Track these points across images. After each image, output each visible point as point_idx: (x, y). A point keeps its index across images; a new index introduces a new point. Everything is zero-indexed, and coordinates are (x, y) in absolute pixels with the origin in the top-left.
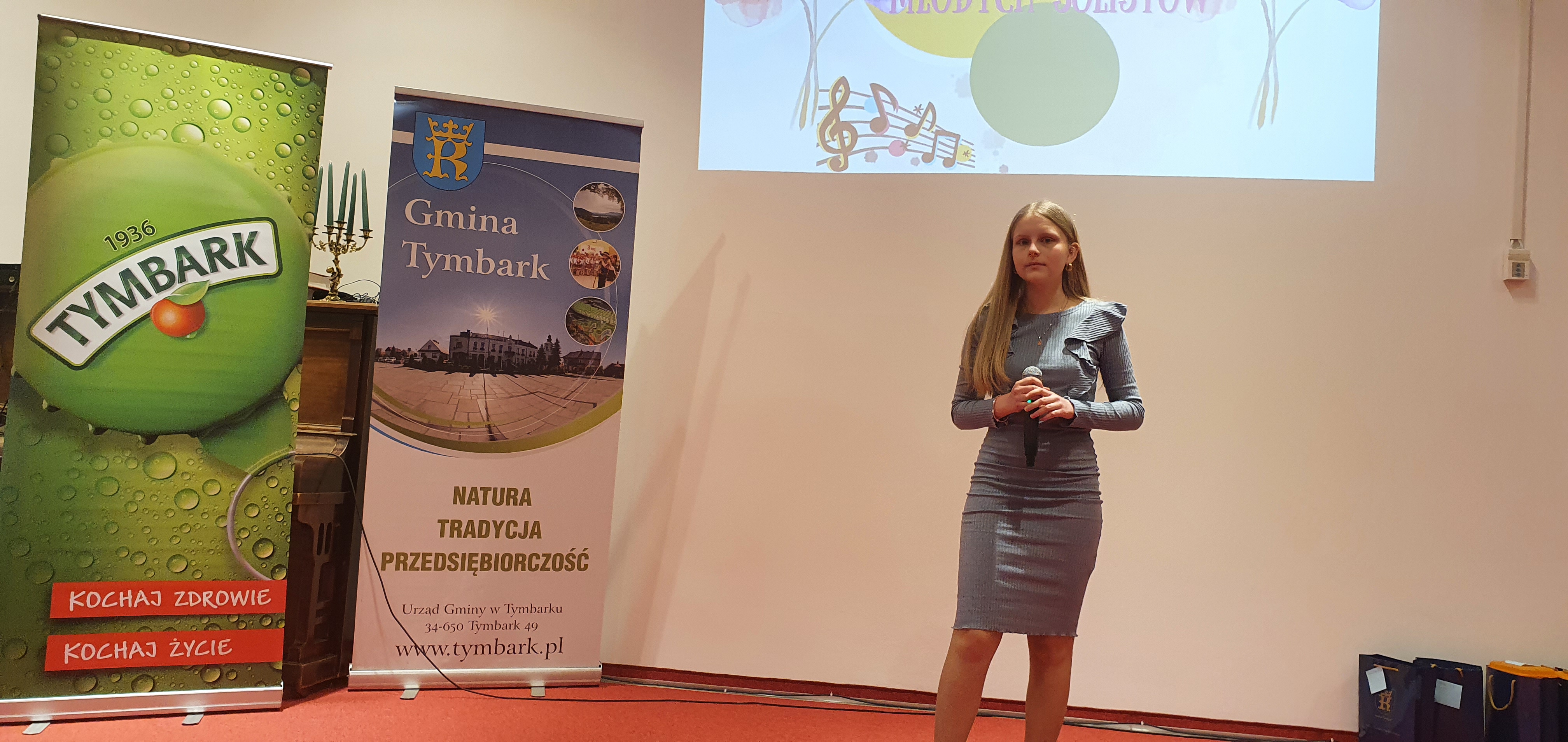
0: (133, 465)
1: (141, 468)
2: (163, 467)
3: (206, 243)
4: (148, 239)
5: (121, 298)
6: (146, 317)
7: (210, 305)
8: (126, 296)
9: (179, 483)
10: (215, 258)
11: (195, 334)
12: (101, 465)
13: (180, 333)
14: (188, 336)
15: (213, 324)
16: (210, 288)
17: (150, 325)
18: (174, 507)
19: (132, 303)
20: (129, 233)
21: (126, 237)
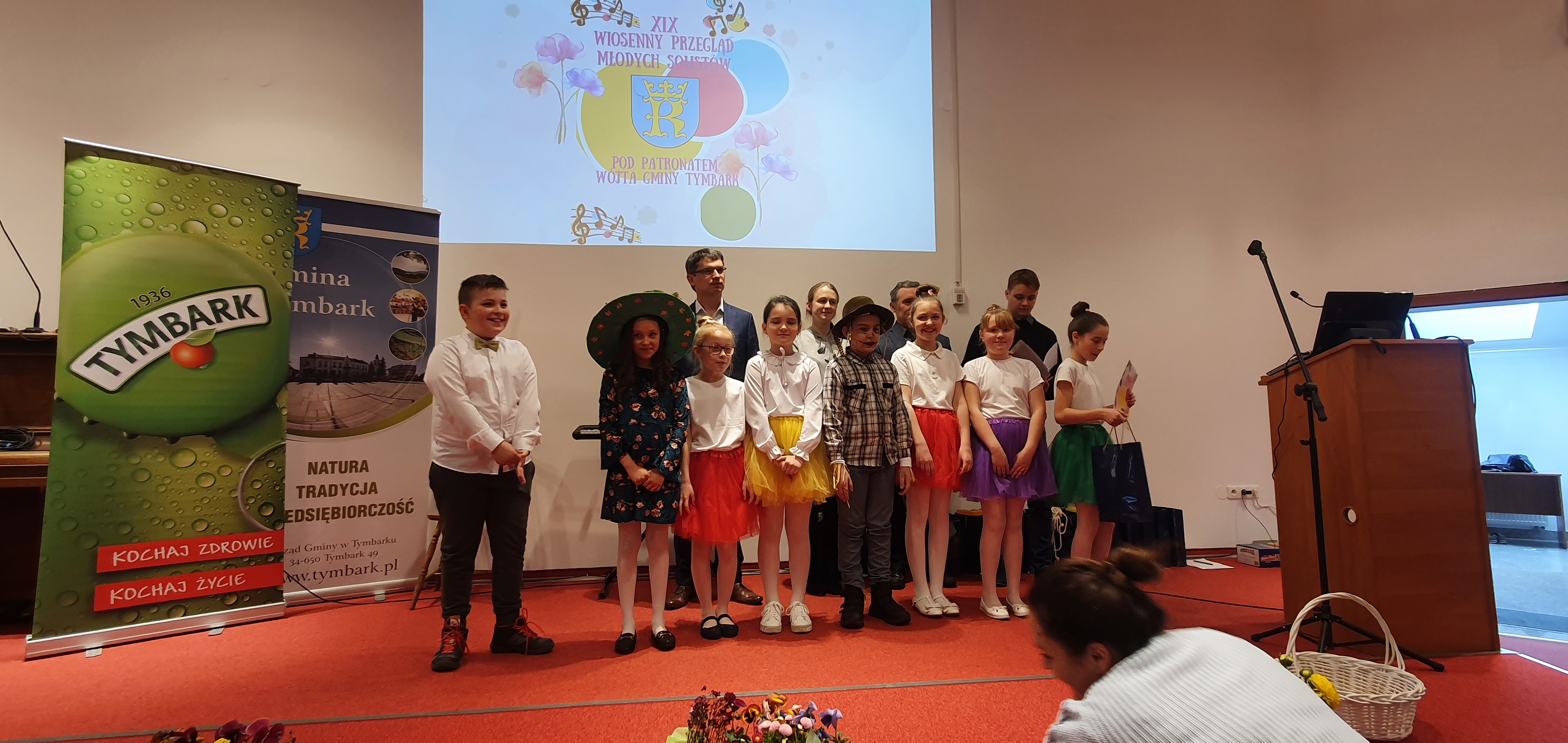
0: (161, 459)
1: (167, 461)
2: (185, 459)
3: (212, 303)
4: (165, 300)
5: (146, 342)
6: (167, 355)
7: (217, 345)
8: (150, 340)
9: (198, 470)
10: (220, 314)
11: (205, 366)
12: (136, 460)
13: (194, 366)
14: (201, 367)
15: (220, 359)
16: (217, 333)
17: (169, 360)
18: (195, 486)
19: (155, 345)
20: (151, 296)
21: (148, 299)
